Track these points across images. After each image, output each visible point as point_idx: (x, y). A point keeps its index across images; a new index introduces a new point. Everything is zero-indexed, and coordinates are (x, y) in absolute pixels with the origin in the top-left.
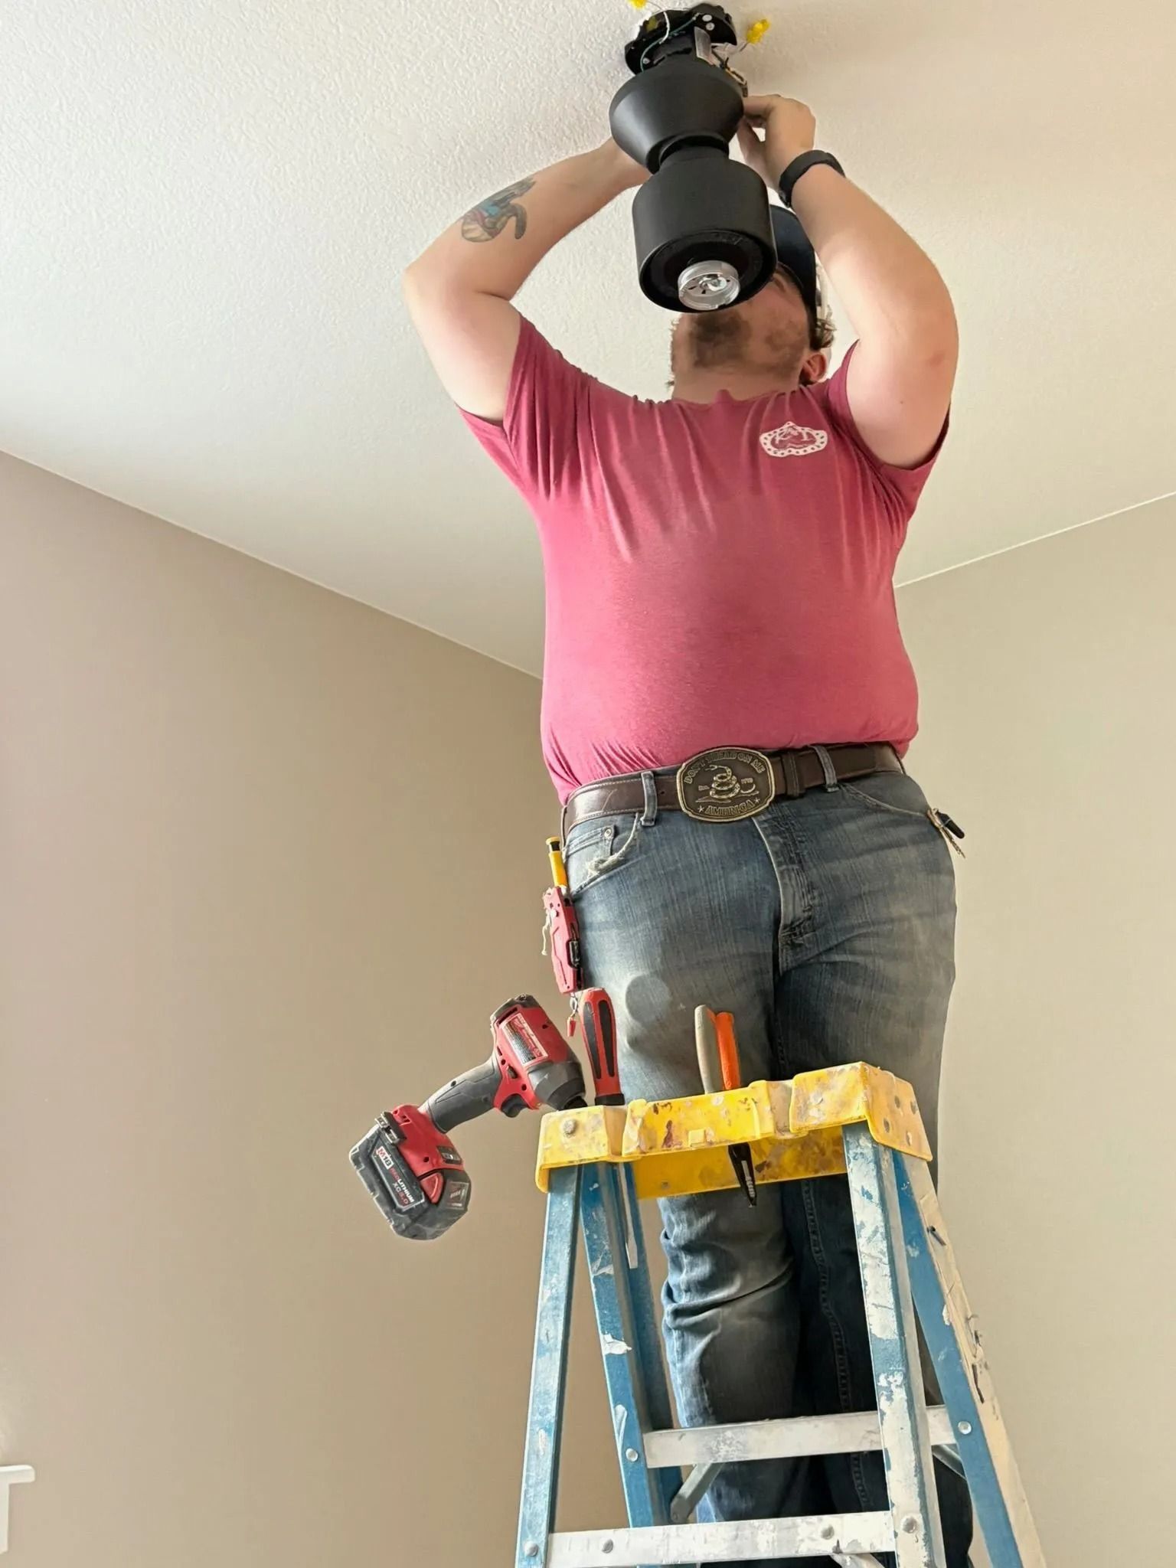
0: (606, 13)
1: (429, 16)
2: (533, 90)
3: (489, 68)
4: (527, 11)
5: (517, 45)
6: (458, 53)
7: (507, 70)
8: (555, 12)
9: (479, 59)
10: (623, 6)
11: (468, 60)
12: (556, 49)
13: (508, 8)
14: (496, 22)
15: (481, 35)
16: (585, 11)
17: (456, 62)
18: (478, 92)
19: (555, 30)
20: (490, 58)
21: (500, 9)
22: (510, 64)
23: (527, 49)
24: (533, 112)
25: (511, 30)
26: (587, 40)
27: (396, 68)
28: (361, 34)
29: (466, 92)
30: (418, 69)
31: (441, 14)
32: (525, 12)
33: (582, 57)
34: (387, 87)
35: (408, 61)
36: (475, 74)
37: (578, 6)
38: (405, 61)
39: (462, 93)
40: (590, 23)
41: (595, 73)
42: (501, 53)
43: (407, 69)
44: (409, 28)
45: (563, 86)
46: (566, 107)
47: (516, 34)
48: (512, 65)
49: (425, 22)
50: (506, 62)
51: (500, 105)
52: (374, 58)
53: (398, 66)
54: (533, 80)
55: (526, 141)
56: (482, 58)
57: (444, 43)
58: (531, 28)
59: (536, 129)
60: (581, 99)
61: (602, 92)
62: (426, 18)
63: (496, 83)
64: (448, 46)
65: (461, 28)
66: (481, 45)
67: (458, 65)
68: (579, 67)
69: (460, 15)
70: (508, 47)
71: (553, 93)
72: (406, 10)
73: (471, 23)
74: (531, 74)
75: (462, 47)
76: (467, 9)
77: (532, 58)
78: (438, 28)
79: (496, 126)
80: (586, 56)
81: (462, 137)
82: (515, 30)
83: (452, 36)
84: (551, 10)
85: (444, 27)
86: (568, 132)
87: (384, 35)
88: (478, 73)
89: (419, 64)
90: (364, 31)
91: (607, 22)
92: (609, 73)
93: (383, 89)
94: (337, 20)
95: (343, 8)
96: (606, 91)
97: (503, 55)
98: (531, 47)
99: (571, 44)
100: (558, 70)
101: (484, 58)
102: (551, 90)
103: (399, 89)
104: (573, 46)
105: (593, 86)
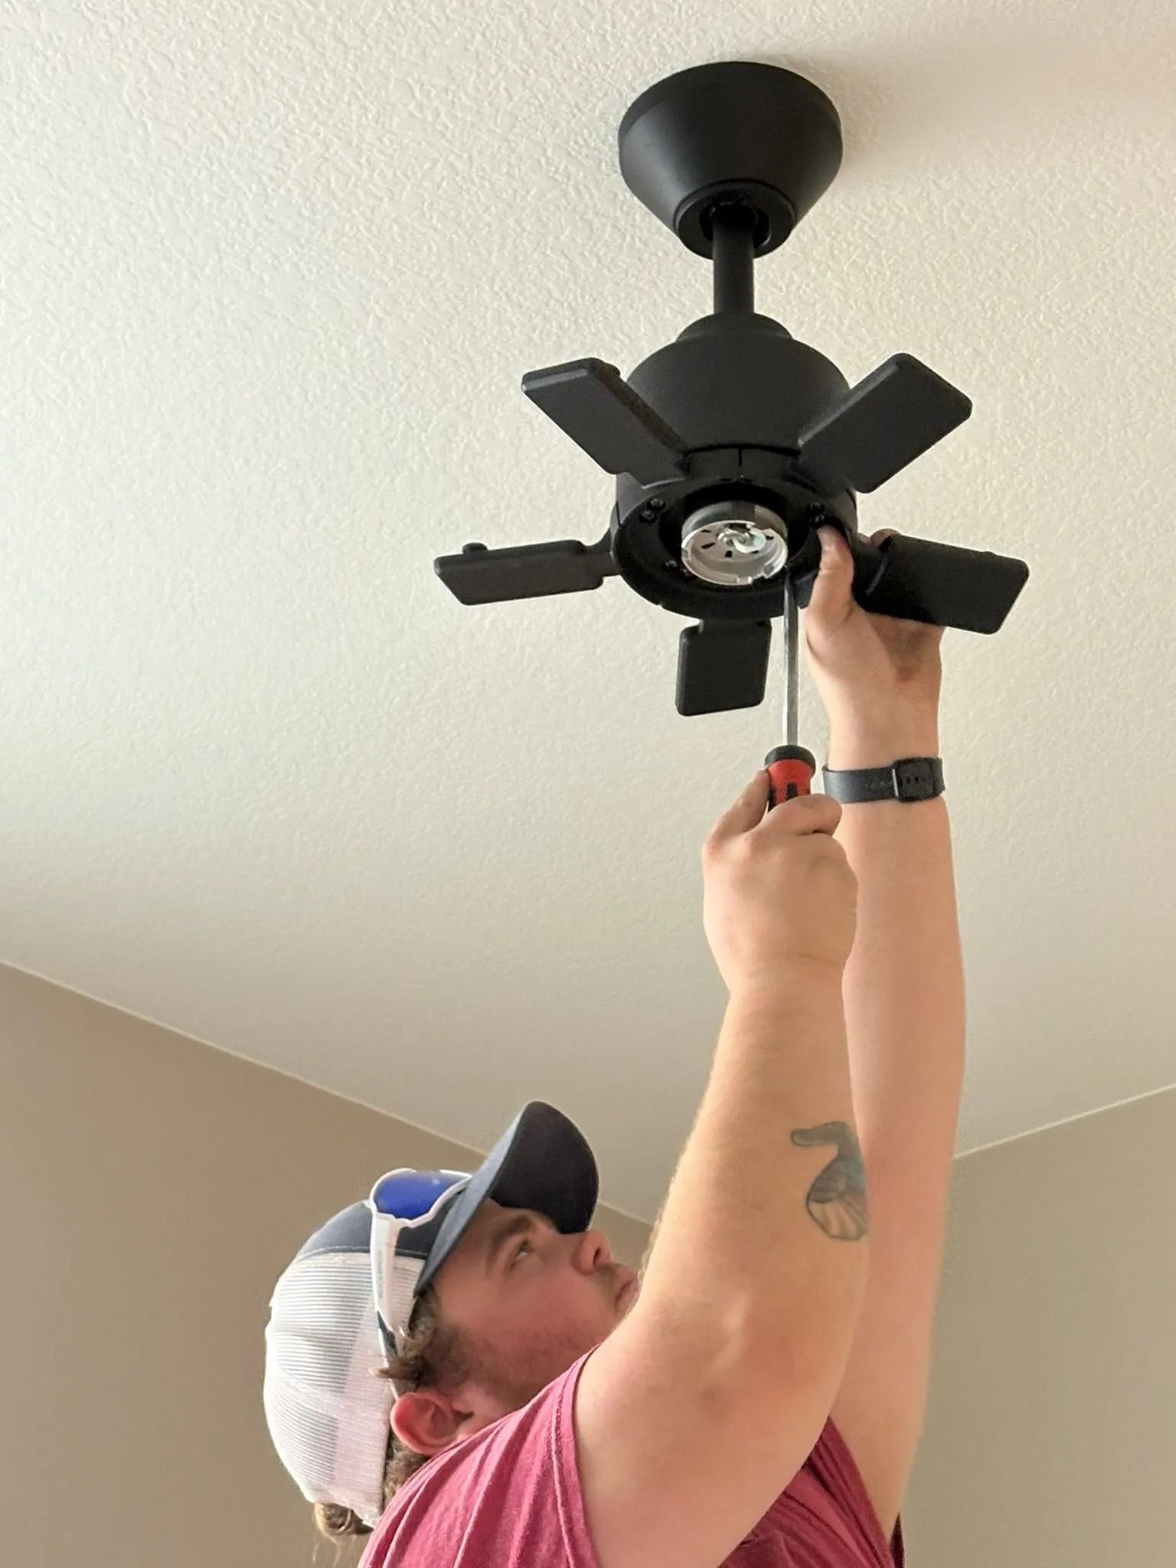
0: (598, 98)
1: (297, 105)
2: (489, 225)
3: (409, 187)
4: (464, 97)
5: (452, 152)
6: (353, 165)
7: (440, 192)
8: (510, 98)
9: (390, 175)
10: (625, 87)
11: (371, 177)
12: (520, 159)
13: (429, 92)
14: (411, 115)
15: (388, 135)
16: (562, 96)
17: (353, 179)
18: (395, 227)
19: (514, 126)
20: (409, 173)
21: (417, 94)
22: (444, 184)
23: (470, 158)
24: (493, 259)
25: (440, 128)
26: (571, 143)
27: (250, 189)
28: (185, 135)
29: (374, 229)
30: (289, 191)
31: (318, 103)
32: (460, 99)
33: (566, 168)
34: (240, 221)
35: (271, 179)
36: (386, 199)
37: (549, 86)
38: (265, 179)
39: (368, 229)
40: (574, 116)
41: (591, 195)
42: (427, 166)
43: (270, 191)
44: (266, 127)
45: (539, 219)
46: (549, 252)
47: (448, 134)
48: (448, 183)
49: (291, 117)
50: (438, 179)
51: (435, 250)
52: (212, 175)
53: (254, 187)
54: (487, 209)
55: (487, 308)
56: (395, 175)
57: (328, 150)
58: (473, 125)
59: (501, 289)
60: (574, 240)
61: (609, 228)
62: (293, 111)
63: (424, 214)
64: (336, 153)
65: (354, 124)
66: (390, 151)
67: (356, 185)
68: (564, 186)
69: (349, 104)
70: (437, 155)
71: (524, 230)
72: (258, 95)
73: (370, 116)
74: (482, 198)
75: (359, 156)
76: (359, 93)
77: (481, 174)
78: (315, 123)
79: (431, 284)
80: (572, 169)
81: (377, 302)
82: (446, 127)
83: (340, 139)
84: (504, 94)
85: (325, 125)
86: (556, 293)
87: (225, 137)
88: (392, 199)
89: (289, 182)
90: (189, 131)
91: (602, 114)
92: (616, 195)
93: (233, 224)
94: (142, 113)
95: (150, 93)
96: (614, 226)
97: (431, 168)
98: (475, 155)
99: (545, 150)
100: (528, 192)
101: (399, 174)
102: (519, 225)
103: (260, 225)
104: (549, 153)
105: (590, 216)
